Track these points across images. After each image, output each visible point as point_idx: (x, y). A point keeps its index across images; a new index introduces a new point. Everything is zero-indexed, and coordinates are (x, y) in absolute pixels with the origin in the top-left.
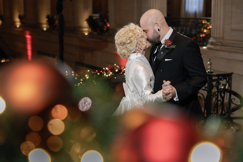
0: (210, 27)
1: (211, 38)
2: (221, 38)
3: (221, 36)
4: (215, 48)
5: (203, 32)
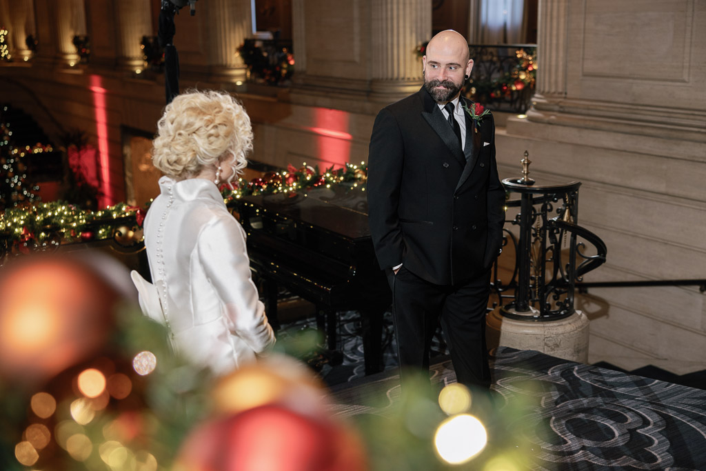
0: (535, 67)
1: (537, 95)
2: (561, 93)
3: (560, 90)
4: (546, 119)
5: (518, 78)
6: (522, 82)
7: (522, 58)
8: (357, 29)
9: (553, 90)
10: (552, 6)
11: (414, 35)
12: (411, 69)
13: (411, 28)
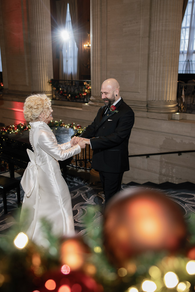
0: (90, 88)
1: (91, 97)
3: (99, 95)
4: (95, 105)
5: (85, 91)
6: (86, 92)
7: (86, 85)
8: (27, 74)
9: (97, 95)
10: (96, 68)
11: (47, 77)
12: (47, 88)
13: (46, 74)
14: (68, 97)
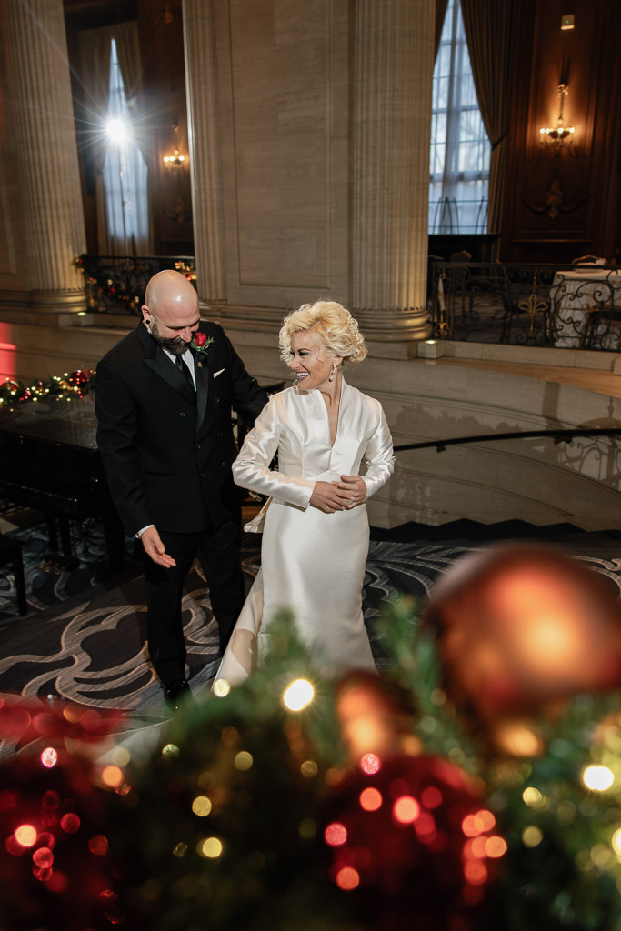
0: (194, 278)
8: (10, 241)
9: (214, 298)
10: (207, 222)
11: (70, 247)
12: (71, 280)
13: (67, 240)
14: (132, 305)
